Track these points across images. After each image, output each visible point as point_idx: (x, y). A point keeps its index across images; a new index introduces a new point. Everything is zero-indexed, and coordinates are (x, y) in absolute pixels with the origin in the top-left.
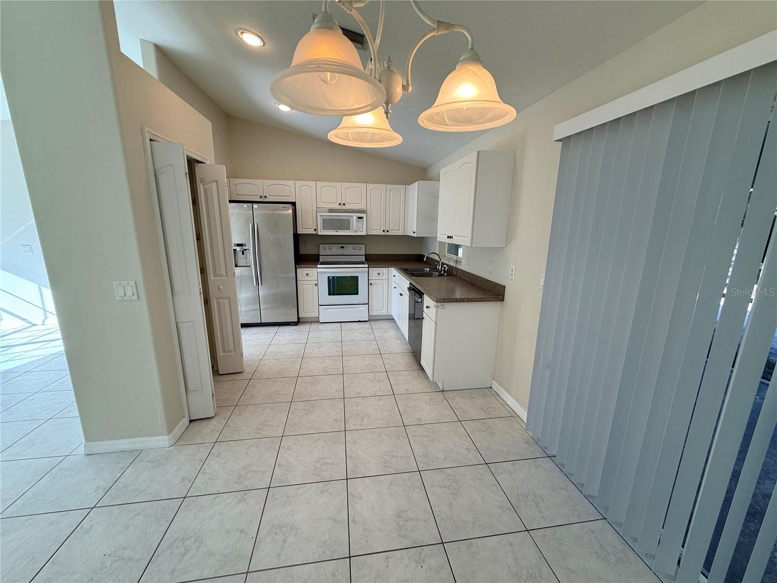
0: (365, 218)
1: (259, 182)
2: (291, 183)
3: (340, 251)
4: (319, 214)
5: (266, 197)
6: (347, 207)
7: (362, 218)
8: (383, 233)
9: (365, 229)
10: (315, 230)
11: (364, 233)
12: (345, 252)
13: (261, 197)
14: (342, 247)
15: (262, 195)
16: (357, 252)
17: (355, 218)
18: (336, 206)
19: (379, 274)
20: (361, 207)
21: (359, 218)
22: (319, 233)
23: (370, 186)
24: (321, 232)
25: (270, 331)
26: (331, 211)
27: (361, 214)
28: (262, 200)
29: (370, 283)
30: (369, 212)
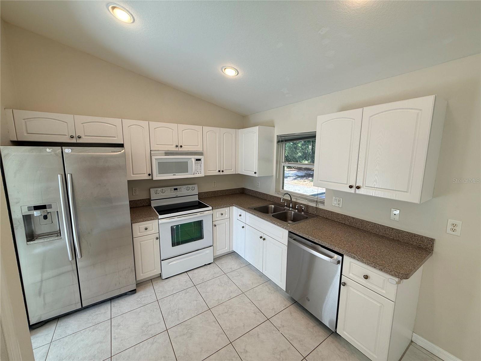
0: (202, 160)
1: (68, 118)
2: (118, 121)
3: (174, 193)
4: (154, 158)
5: (79, 137)
6: (184, 149)
7: (200, 160)
8: (219, 174)
9: (203, 171)
10: (149, 175)
11: (202, 175)
12: (178, 193)
13: (72, 137)
14: (176, 189)
15: (74, 135)
16: (190, 192)
17: (194, 160)
18: (173, 148)
19: (222, 214)
20: (199, 149)
21: (197, 160)
22: (155, 178)
23: (206, 129)
24: (157, 177)
25: (97, 313)
26: (167, 153)
27: (198, 156)
28: (74, 141)
29: (214, 225)
30: (205, 153)
